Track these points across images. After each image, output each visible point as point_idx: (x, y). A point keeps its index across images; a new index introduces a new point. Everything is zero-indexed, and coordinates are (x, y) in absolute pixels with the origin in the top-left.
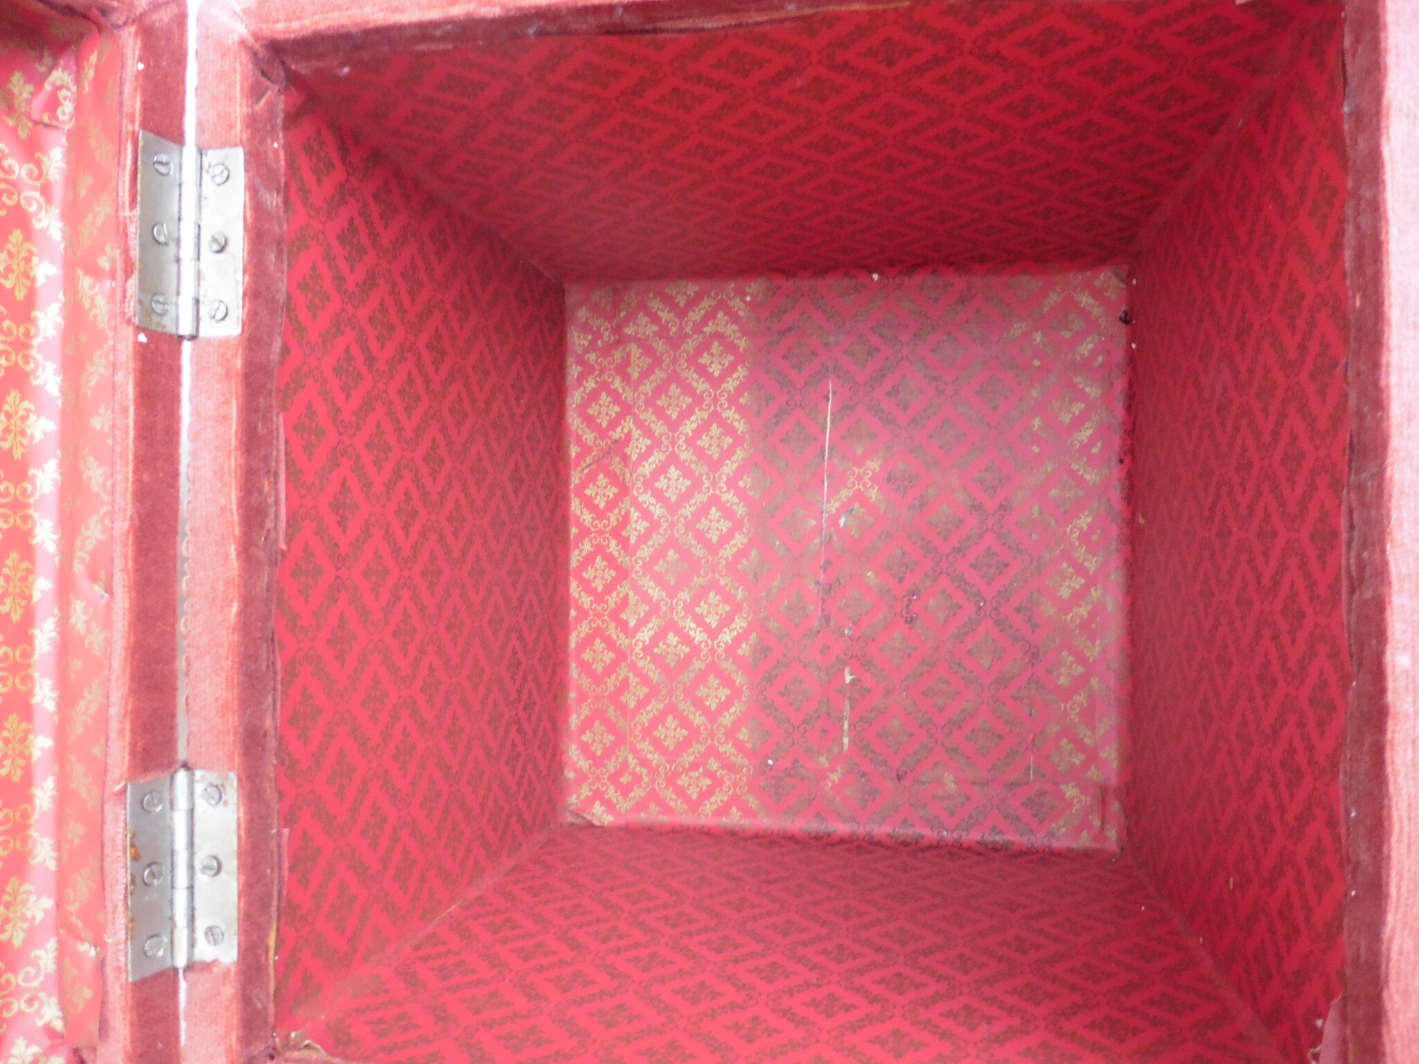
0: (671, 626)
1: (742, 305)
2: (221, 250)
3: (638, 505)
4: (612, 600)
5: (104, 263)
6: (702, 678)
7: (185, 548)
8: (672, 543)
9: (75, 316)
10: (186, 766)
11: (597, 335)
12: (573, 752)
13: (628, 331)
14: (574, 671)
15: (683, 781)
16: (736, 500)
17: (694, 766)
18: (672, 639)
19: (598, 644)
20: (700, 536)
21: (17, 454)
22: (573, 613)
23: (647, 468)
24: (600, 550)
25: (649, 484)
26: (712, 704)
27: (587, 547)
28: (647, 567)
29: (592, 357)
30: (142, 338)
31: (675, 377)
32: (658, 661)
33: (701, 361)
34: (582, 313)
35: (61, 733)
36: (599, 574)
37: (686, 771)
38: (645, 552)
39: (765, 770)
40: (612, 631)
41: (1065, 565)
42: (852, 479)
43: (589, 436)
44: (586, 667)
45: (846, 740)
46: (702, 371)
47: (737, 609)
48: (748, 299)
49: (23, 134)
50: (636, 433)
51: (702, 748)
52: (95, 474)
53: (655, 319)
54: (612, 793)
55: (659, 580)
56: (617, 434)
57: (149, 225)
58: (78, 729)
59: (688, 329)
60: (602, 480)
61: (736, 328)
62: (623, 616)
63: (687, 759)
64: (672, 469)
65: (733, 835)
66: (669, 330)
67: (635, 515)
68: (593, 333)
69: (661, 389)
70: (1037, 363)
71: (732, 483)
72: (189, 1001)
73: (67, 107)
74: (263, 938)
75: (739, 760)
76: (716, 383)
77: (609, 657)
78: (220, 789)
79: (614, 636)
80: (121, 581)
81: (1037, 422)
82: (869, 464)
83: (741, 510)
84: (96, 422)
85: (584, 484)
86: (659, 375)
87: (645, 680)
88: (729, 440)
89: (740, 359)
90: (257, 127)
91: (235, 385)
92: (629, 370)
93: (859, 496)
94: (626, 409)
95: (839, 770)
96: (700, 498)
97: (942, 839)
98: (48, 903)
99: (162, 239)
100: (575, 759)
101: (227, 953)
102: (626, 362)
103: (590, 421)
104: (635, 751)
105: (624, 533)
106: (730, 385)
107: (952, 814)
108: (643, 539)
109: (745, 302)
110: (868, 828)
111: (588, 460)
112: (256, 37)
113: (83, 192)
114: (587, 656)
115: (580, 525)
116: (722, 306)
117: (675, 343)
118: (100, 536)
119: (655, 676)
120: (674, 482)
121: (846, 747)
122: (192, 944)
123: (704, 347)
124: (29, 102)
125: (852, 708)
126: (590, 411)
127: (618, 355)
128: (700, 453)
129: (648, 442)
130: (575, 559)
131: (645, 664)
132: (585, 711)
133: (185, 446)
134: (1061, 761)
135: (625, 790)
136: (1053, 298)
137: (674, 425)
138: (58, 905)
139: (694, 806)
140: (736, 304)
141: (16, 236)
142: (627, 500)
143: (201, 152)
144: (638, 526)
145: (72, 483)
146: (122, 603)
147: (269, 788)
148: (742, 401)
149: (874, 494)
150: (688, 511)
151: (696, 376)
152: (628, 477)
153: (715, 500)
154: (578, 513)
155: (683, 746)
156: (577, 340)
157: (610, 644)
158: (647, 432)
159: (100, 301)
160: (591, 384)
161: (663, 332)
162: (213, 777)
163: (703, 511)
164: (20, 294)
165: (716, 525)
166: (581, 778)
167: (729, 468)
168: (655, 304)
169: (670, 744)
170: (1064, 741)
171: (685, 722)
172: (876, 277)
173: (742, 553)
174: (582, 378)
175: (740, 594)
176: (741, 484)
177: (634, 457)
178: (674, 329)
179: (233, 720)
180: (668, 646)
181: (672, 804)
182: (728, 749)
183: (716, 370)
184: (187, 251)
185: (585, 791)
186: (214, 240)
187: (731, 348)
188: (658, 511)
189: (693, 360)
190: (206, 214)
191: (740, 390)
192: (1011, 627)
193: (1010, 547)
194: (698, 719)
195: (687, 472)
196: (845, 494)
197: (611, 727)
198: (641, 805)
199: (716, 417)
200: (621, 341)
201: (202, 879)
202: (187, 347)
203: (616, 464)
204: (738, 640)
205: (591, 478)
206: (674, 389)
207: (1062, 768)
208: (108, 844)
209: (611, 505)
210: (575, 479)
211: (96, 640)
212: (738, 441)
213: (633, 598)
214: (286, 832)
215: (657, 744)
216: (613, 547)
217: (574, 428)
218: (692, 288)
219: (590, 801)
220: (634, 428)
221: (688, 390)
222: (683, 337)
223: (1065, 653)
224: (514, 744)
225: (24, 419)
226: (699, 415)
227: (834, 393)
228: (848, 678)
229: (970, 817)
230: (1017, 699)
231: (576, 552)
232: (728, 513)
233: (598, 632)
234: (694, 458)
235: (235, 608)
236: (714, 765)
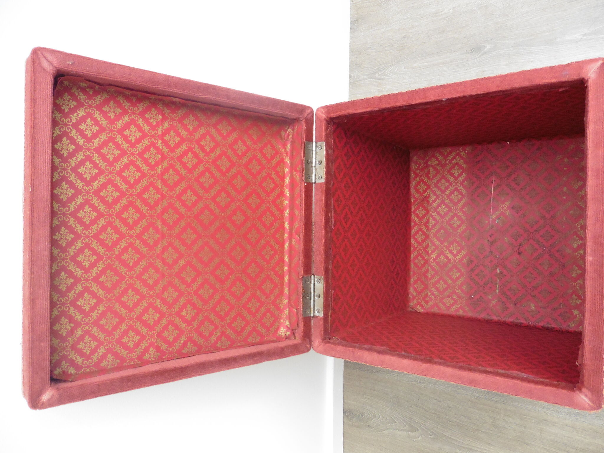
0: (442, 253)
1: (464, 154)
2: (321, 164)
3: (432, 216)
4: (424, 245)
5: (298, 169)
6: (451, 269)
7: (313, 228)
8: (442, 228)
9: (292, 180)
10: (314, 275)
11: (420, 165)
12: (411, 290)
13: (429, 163)
14: (412, 266)
15: (445, 301)
16: (462, 215)
17: (448, 296)
18: (442, 257)
19: (420, 258)
20: (451, 226)
21: (282, 209)
22: (412, 248)
23: (435, 205)
24: (420, 230)
25: (435, 210)
26: (454, 277)
27: (416, 229)
28: (435, 235)
29: (418, 171)
30: (306, 184)
31: (443, 177)
32: (438, 263)
33: (452, 172)
34: (415, 158)
35: (290, 266)
36: (420, 237)
37: (446, 298)
38: (434, 230)
39: (471, 299)
40: (424, 254)
41: (575, 236)
42: (500, 208)
43: (417, 196)
44: (416, 265)
45: (497, 291)
46: (452, 175)
47: (462, 248)
48: (466, 152)
49: (283, 143)
50: (432, 194)
51: (451, 291)
52: (297, 213)
53: (437, 159)
54: (423, 303)
55: (438, 239)
56: (426, 195)
57: (307, 160)
58: (293, 265)
59: (447, 162)
60: (421, 208)
61: (463, 161)
62: (427, 250)
63: (447, 293)
64: (443, 205)
65: (460, 318)
66: (442, 162)
67: (431, 219)
68: (418, 164)
69: (439, 181)
70: (565, 169)
71: (461, 209)
72: (313, 324)
73: (291, 136)
74: (328, 313)
75: (462, 295)
76: (456, 178)
77: (423, 262)
78: (320, 280)
79: (424, 256)
80: (302, 235)
81: (565, 189)
82: (506, 203)
83: (464, 218)
84: (297, 202)
85: (416, 210)
86: (439, 176)
87: (433, 269)
88: (460, 196)
89: (464, 171)
90: (327, 136)
91: (323, 193)
92: (429, 175)
93: (503, 214)
94: (429, 187)
95: (495, 300)
96: (451, 214)
97: (530, 325)
98: (287, 301)
99: (309, 163)
100: (412, 292)
101: (321, 315)
102: (428, 173)
103: (418, 191)
104: (431, 291)
105: (428, 225)
106: (461, 179)
107: (533, 317)
108: (434, 226)
109: (465, 153)
110: (504, 319)
111: (417, 203)
112: (327, 117)
113: (294, 154)
114: (416, 261)
115: (415, 222)
116: (458, 154)
117: (444, 166)
118: (298, 225)
119: (437, 268)
120: (443, 209)
121: (497, 293)
122: (314, 312)
123: (453, 167)
124: (284, 136)
125: (500, 281)
126: (418, 188)
127: (426, 171)
128: (451, 200)
129: (435, 197)
130: (413, 232)
131: (434, 264)
132: (416, 278)
133: (313, 206)
134: (572, 302)
135: (427, 302)
136: (572, 147)
137: (443, 192)
138: (289, 302)
139: (448, 308)
140: (463, 154)
141: (282, 164)
142: (429, 215)
143: (316, 143)
144: (432, 222)
145: (292, 214)
146: (302, 239)
147: (330, 282)
148: (465, 184)
149: (507, 213)
150: (447, 218)
151: (450, 177)
152: (429, 208)
153: (456, 215)
154: (414, 218)
155: (445, 290)
156: (414, 166)
157: (423, 258)
158: (435, 194)
159: (298, 177)
160: (418, 180)
161: (440, 163)
162: (319, 277)
163: (452, 218)
164: (282, 175)
165: (456, 222)
166: (414, 298)
167: (460, 205)
168: (437, 155)
169: (441, 289)
170: (574, 296)
171: (446, 283)
172: (508, 143)
173: (464, 231)
174: (415, 178)
175: (463, 244)
176: (464, 210)
177: (431, 202)
178: (443, 162)
179: (323, 265)
180: (441, 259)
181: (441, 307)
182: (459, 291)
183: (456, 175)
184: (314, 165)
185: (415, 302)
186: (319, 162)
187: (461, 167)
188: (438, 218)
189: (449, 171)
190: (317, 156)
191: (464, 181)
192: (555, 256)
193: (555, 230)
194: (450, 282)
195: (447, 206)
196: (498, 213)
197: (423, 283)
198: (432, 307)
199: (456, 189)
200: (427, 166)
201: (316, 298)
202: (314, 185)
203: (425, 204)
204: (463, 258)
205: (418, 208)
206: (443, 181)
207: (573, 304)
208: (299, 289)
209: (424, 216)
210: (413, 208)
211: (297, 247)
212: (463, 196)
213: (430, 244)
214: (333, 291)
215: (437, 289)
216: (424, 229)
217: (413, 193)
218: (449, 149)
219: (417, 305)
220: (431, 193)
221: (447, 181)
222: (446, 165)
223: (575, 266)
224: (392, 284)
225: (283, 201)
226: (451, 189)
227: (494, 181)
228: (498, 271)
229: (539, 318)
230: (557, 280)
231: (413, 230)
232: (460, 219)
233: (420, 254)
234: (449, 202)
235: (323, 241)
236: (455, 296)
